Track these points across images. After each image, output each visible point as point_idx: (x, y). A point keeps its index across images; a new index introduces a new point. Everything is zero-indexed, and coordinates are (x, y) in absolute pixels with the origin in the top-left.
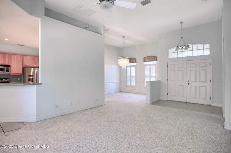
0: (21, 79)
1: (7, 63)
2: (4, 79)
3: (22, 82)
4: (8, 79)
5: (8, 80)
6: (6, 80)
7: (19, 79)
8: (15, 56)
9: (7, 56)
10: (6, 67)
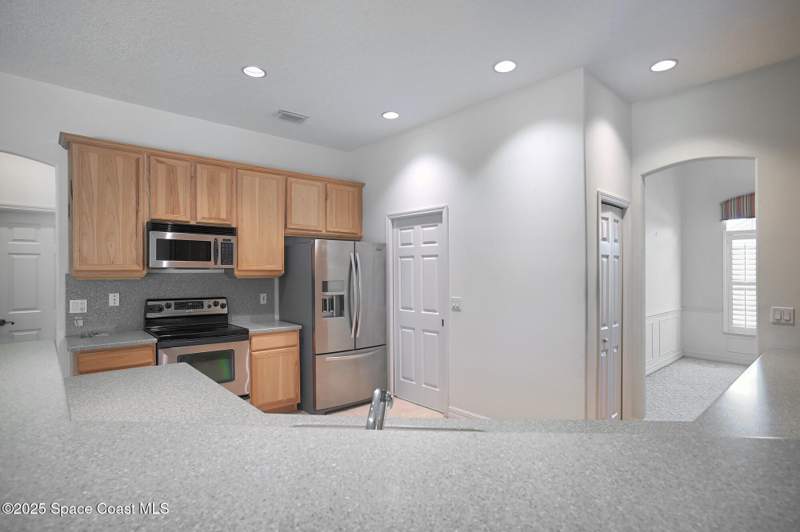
0: (270, 299)
1: (223, 215)
2: (206, 303)
3: (277, 317)
4: (224, 301)
5: (223, 306)
6: (216, 304)
7: (263, 299)
8: (257, 179)
9: (224, 177)
10: (221, 238)
